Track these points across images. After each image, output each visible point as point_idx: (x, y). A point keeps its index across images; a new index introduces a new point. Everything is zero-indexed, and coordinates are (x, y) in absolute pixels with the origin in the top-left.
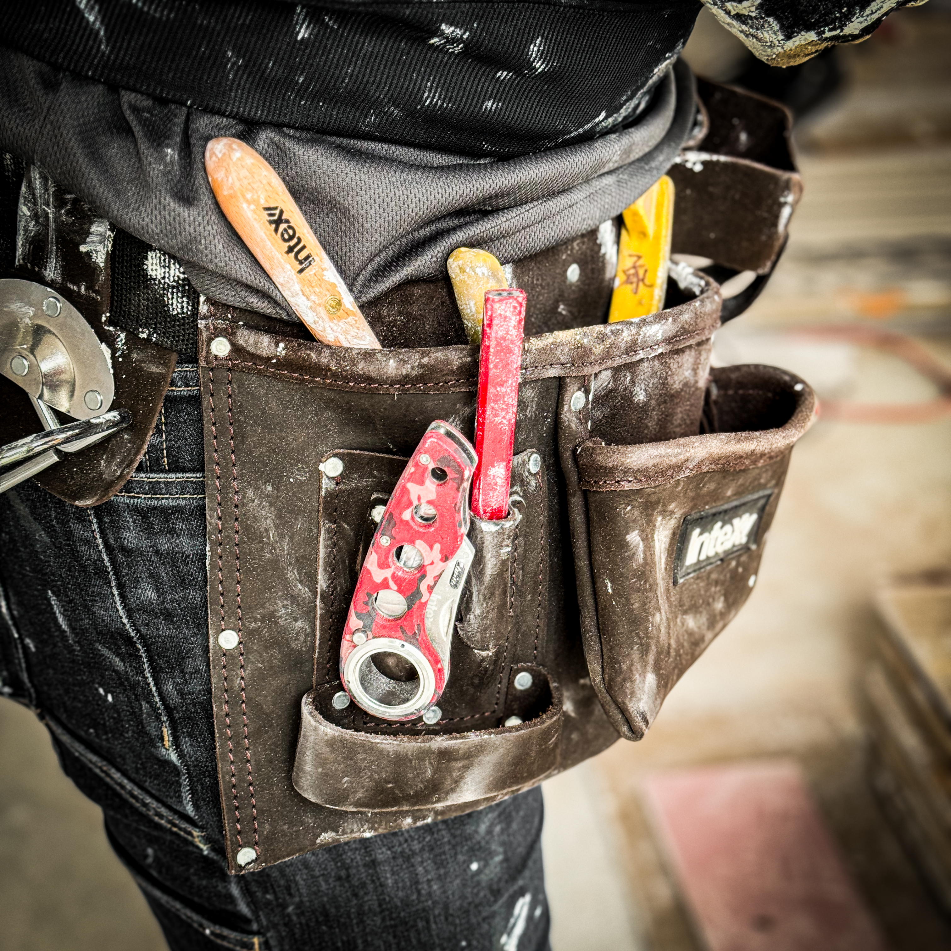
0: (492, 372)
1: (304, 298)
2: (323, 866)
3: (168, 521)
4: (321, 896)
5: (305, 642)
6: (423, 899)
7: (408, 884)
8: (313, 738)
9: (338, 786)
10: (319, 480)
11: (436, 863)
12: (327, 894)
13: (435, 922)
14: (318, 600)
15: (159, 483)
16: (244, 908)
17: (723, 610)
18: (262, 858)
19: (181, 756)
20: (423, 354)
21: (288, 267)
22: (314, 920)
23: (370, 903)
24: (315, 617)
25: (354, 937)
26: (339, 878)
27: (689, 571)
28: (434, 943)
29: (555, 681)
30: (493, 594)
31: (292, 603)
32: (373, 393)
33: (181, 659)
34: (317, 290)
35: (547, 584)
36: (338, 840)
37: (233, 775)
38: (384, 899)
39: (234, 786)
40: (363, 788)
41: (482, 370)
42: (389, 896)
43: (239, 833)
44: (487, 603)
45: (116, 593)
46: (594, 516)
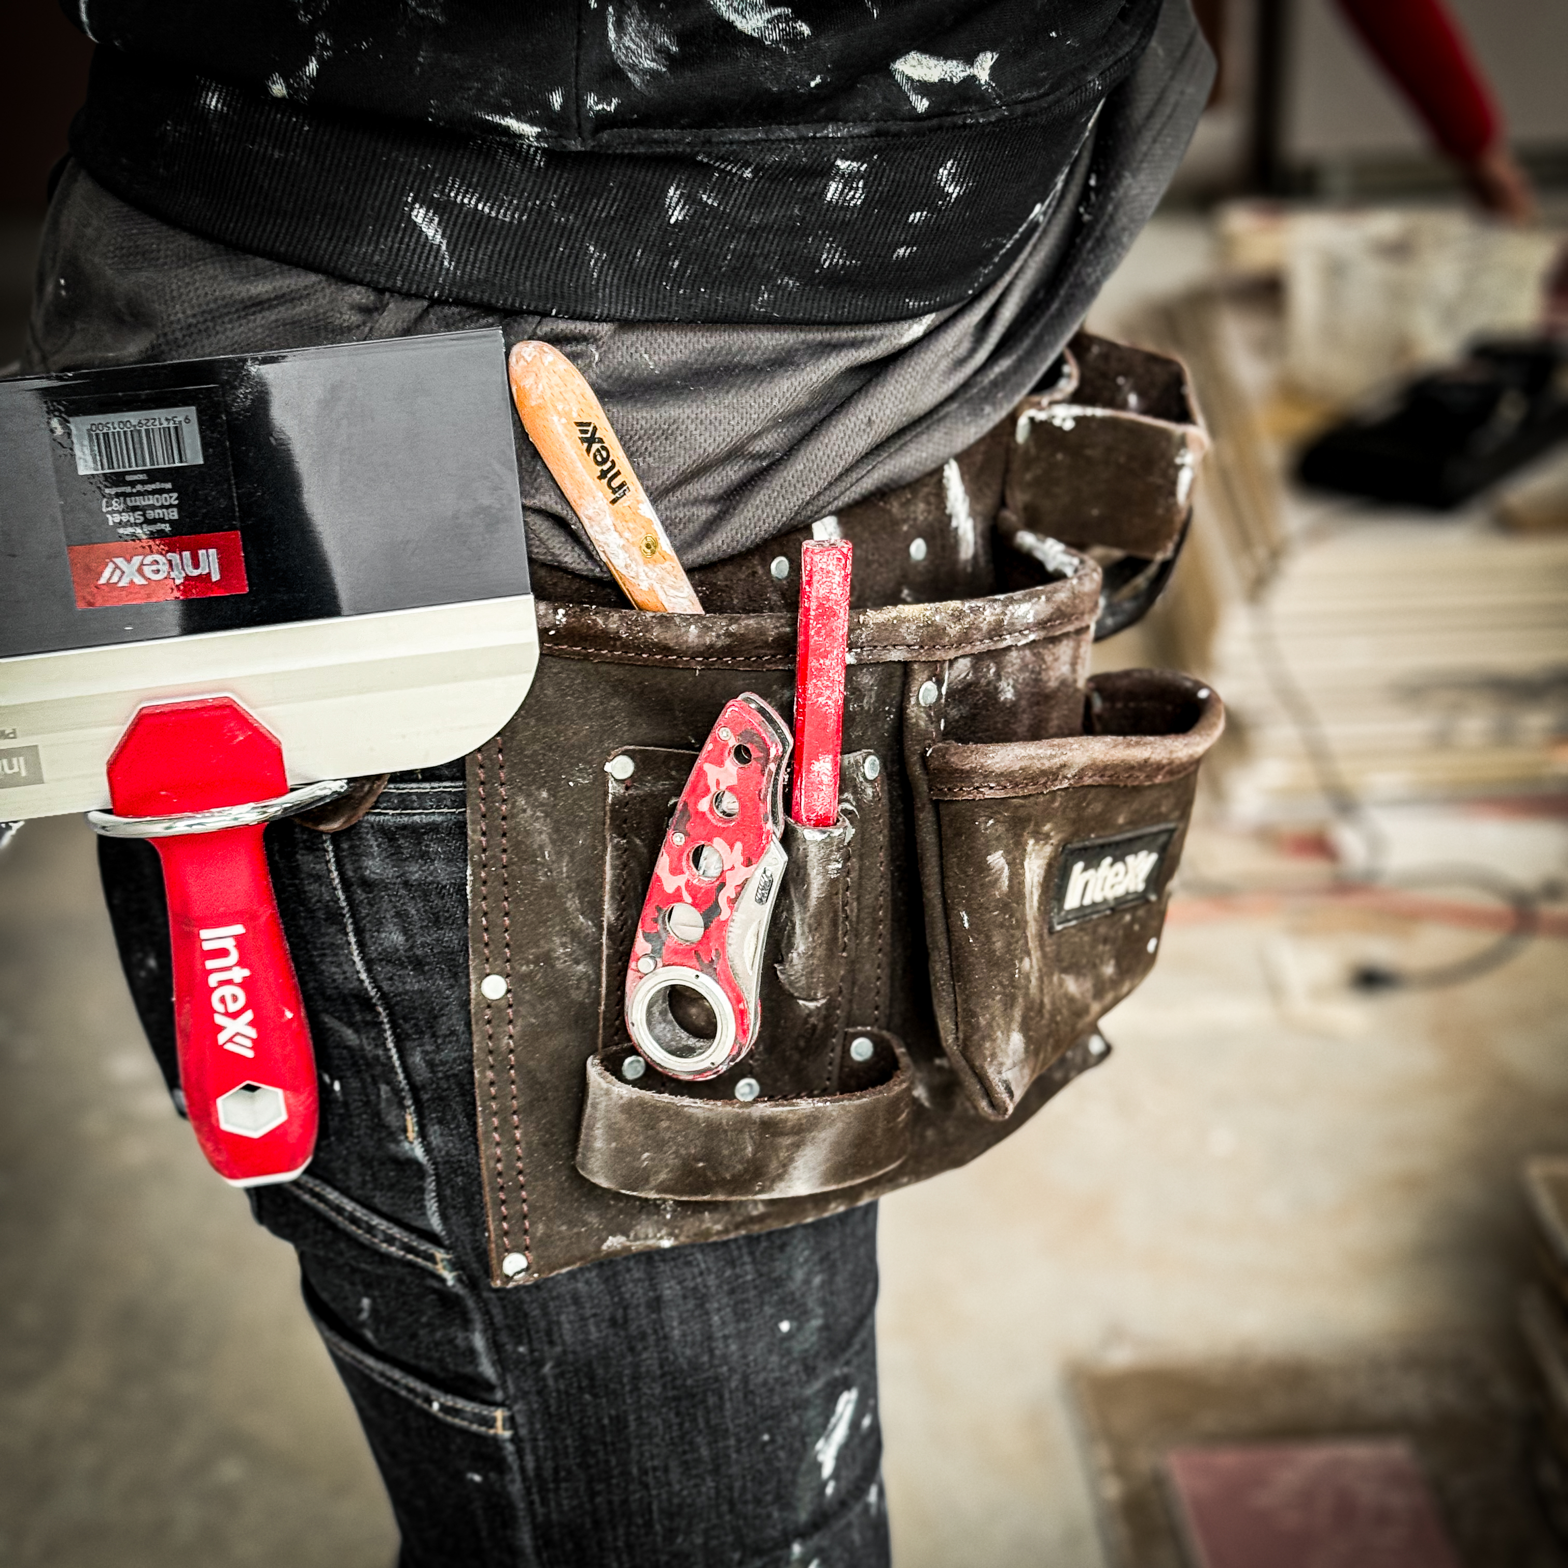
0: (814, 640)
1: (616, 535)
2: (596, 1301)
3: (420, 843)
4: (590, 1348)
5: (589, 991)
6: (716, 1362)
7: (699, 1338)
8: (604, 1104)
9: (636, 1164)
10: (605, 784)
11: (735, 1313)
12: (596, 1346)
13: (731, 1399)
14: (604, 937)
15: (410, 794)
16: (487, 1369)
17: (1115, 977)
18: (534, 1268)
19: (428, 1150)
20: (732, 621)
21: (600, 495)
22: (575, 1385)
23: (649, 1362)
24: (600, 959)
25: (625, 1412)
26: (613, 1322)
27: (1070, 917)
28: (727, 1430)
29: (900, 1047)
30: (819, 924)
31: (573, 941)
32: (670, 667)
33: (433, 1018)
34: (631, 525)
35: (888, 922)
36: (629, 1247)
37: (499, 1160)
38: (667, 1358)
39: (500, 1174)
40: (667, 1166)
41: (801, 638)
42: (674, 1353)
43: (506, 1233)
44: (813, 936)
45: (353, 940)
46: (948, 833)
